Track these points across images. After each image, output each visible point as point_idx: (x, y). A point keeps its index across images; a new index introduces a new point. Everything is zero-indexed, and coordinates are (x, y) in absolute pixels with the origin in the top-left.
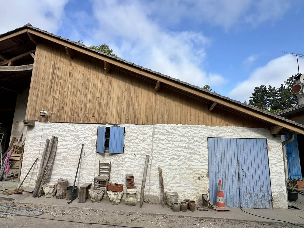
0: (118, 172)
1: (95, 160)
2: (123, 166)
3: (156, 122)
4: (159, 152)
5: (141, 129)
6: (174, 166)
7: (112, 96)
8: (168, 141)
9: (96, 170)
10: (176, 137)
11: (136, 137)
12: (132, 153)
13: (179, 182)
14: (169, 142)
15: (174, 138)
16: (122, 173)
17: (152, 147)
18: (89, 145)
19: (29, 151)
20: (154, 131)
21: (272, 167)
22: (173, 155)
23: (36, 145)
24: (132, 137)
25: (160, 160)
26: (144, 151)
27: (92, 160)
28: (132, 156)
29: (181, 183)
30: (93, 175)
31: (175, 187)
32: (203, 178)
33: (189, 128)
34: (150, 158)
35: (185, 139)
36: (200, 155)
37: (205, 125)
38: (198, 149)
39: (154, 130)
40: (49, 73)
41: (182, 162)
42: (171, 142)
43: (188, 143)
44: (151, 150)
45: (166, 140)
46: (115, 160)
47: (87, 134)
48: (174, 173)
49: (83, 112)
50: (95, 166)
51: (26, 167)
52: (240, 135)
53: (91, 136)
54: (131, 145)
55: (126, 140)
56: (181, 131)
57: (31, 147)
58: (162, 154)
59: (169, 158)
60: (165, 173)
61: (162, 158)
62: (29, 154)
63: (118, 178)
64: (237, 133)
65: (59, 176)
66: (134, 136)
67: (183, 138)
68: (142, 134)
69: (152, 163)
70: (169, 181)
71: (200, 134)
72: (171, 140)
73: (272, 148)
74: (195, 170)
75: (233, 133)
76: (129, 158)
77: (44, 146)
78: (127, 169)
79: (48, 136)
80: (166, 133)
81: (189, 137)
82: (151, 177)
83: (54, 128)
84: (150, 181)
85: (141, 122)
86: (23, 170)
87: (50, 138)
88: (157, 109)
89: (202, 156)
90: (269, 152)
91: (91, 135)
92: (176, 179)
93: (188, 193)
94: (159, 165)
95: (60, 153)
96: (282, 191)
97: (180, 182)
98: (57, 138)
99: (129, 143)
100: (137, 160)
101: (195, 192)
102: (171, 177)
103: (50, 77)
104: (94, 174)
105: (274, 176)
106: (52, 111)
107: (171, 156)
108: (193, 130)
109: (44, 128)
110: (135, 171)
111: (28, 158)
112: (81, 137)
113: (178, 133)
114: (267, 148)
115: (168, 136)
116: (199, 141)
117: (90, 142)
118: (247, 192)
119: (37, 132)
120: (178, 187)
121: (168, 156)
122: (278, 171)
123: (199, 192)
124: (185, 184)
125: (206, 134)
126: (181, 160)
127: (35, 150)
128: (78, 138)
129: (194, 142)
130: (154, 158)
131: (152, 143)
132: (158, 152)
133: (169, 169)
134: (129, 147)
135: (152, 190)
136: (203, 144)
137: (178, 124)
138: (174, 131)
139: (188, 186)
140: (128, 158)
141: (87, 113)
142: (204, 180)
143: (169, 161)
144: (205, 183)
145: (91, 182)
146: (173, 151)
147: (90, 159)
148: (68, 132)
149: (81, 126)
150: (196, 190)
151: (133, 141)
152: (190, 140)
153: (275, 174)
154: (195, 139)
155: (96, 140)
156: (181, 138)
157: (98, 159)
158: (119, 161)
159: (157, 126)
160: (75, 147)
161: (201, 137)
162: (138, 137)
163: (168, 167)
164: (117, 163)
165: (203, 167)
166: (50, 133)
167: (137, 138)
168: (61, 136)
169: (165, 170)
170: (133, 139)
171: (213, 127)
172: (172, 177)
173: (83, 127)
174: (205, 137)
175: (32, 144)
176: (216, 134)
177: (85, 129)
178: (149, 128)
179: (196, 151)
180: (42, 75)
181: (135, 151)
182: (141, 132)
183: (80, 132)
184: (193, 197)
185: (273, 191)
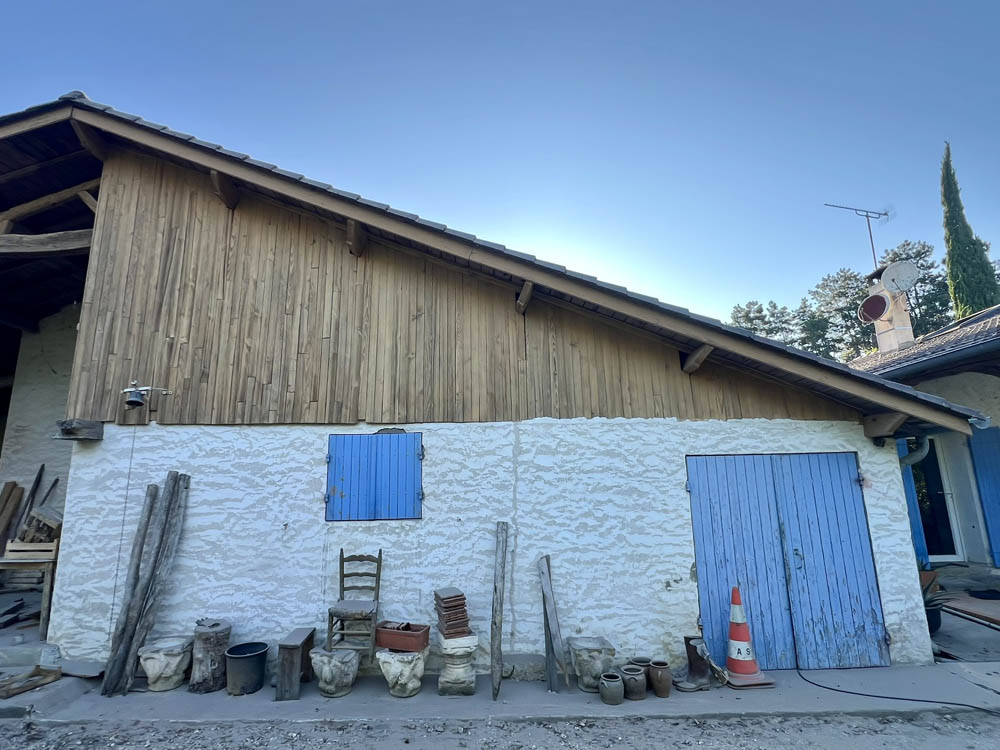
0: (406, 584)
1: (325, 549)
2: (421, 563)
3: (523, 413)
4: (538, 507)
5: (474, 436)
6: (588, 550)
7: (374, 331)
8: (566, 472)
9: (329, 582)
10: (590, 459)
11: (460, 464)
12: (450, 515)
13: (606, 603)
14: (568, 476)
15: (584, 461)
16: (418, 586)
17: (515, 496)
18: (302, 496)
19: (81, 529)
20: (518, 442)
21: (879, 537)
22: (582, 515)
23: (106, 507)
24: (448, 465)
25: (542, 535)
26: (487, 507)
27: (313, 550)
28: (450, 526)
29: (613, 606)
30: (319, 600)
31: (596, 620)
32: (680, 586)
33: (628, 427)
34: (511, 531)
35: (617, 463)
36: (665, 511)
37: (675, 418)
38: (658, 494)
39: (517, 438)
40: (152, 258)
41: (611, 539)
42: (574, 475)
43: (627, 474)
44: (511, 505)
45: (558, 470)
46: (394, 544)
47: (293, 459)
48: (589, 574)
49: (275, 386)
50: (324, 567)
51: (72, 588)
52: (779, 444)
53: (308, 467)
54: (445, 492)
55: (429, 474)
56: (605, 439)
57: (88, 516)
58: (547, 516)
59: (569, 526)
60: (561, 575)
61: (548, 527)
62: (81, 539)
63: (405, 603)
64: (772, 438)
65: (196, 609)
66: (452, 462)
67: (611, 461)
68: (478, 455)
69: (516, 546)
70: (575, 603)
71: (663, 446)
72: (573, 469)
73: (875, 479)
74: (654, 559)
75: (761, 438)
76: (442, 534)
77: (139, 509)
78: (435, 570)
79: (153, 474)
80: (559, 444)
81: (630, 458)
82: (515, 593)
83: (172, 446)
84: (515, 608)
85: (476, 416)
86: (60, 597)
87: (160, 478)
88: (523, 372)
89: (673, 515)
90: (866, 491)
91: (308, 463)
92: (596, 594)
93: (636, 636)
94: (542, 550)
95: (197, 531)
96: (912, 609)
97: (610, 603)
98: (186, 479)
99: (438, 483)
100: (467, 538)
101: (660, 631)
102: (579, 587)
103: (156, 272)
104: (322, 597)
105: (887, 562)
106: (166, 386)
107: (577, 519)
108: (641, 434)
109: (137, 445)
110: (462, 576)
111: (77, 553)
112: (270, 473)
113: (595, 444)
114: (860, 481)
115: (565, 457)
116: (661, 468)
117: (304, 487)
118: (812, 619)
119: (109, 461)
120: (605, 618)
121: (568, 522)
122: (898, 549)
123: (670, 630)
124: (626, 609)
125: (682, 444)
126: (609, 530)
127: (103, 524)
128: (263, 477)
129: (644, 472)
130: (522, 529)
131: (513, 482)
132: (534, 510)
133: (571, 561)
134: (436, 497)
135: (520, 636)
136: (672, 478)
137: (593, 415)
138: (581, 440)
139: (635, 612)
140: (437, 534)
141: (292, 389)
142: (684, 590)
143: (572, 537)
144: (688, 601)
145: (312, 622)
146: (582, 504)
147: (308, 544)
148: (224, 455)
149: (271, 435)
150: (661, 623)
151: (450, 476)
152: (633, 466)
153: (886, 559)
154: (647, 461)
155: (324, 480)
156: (606, 461)
157: (337, 543)
158: (406, 544)
159: (525, 425)
160: (253, 506)
161: (667, 453)
162: (467, 463)
163: (569, 555)
164: (401, 552)
165: (678, 550)
166: (161, 462)
167: (465, 467)
168: (199, 470)
169: (559, 567)
170: (451, 471)
171: (700, 422)
172: (584, 588)
173: (279, 437)
174: (677, 454)
175: (92, 504)
176: (708, 443)
177: (286, 442)
178: (501, 431)
179: (654, 499)
180: (126, 266)
181: (458, 510)
182: (474, 448)
183: (270, 454)
184: (654, 647)
185: (887, 608)
